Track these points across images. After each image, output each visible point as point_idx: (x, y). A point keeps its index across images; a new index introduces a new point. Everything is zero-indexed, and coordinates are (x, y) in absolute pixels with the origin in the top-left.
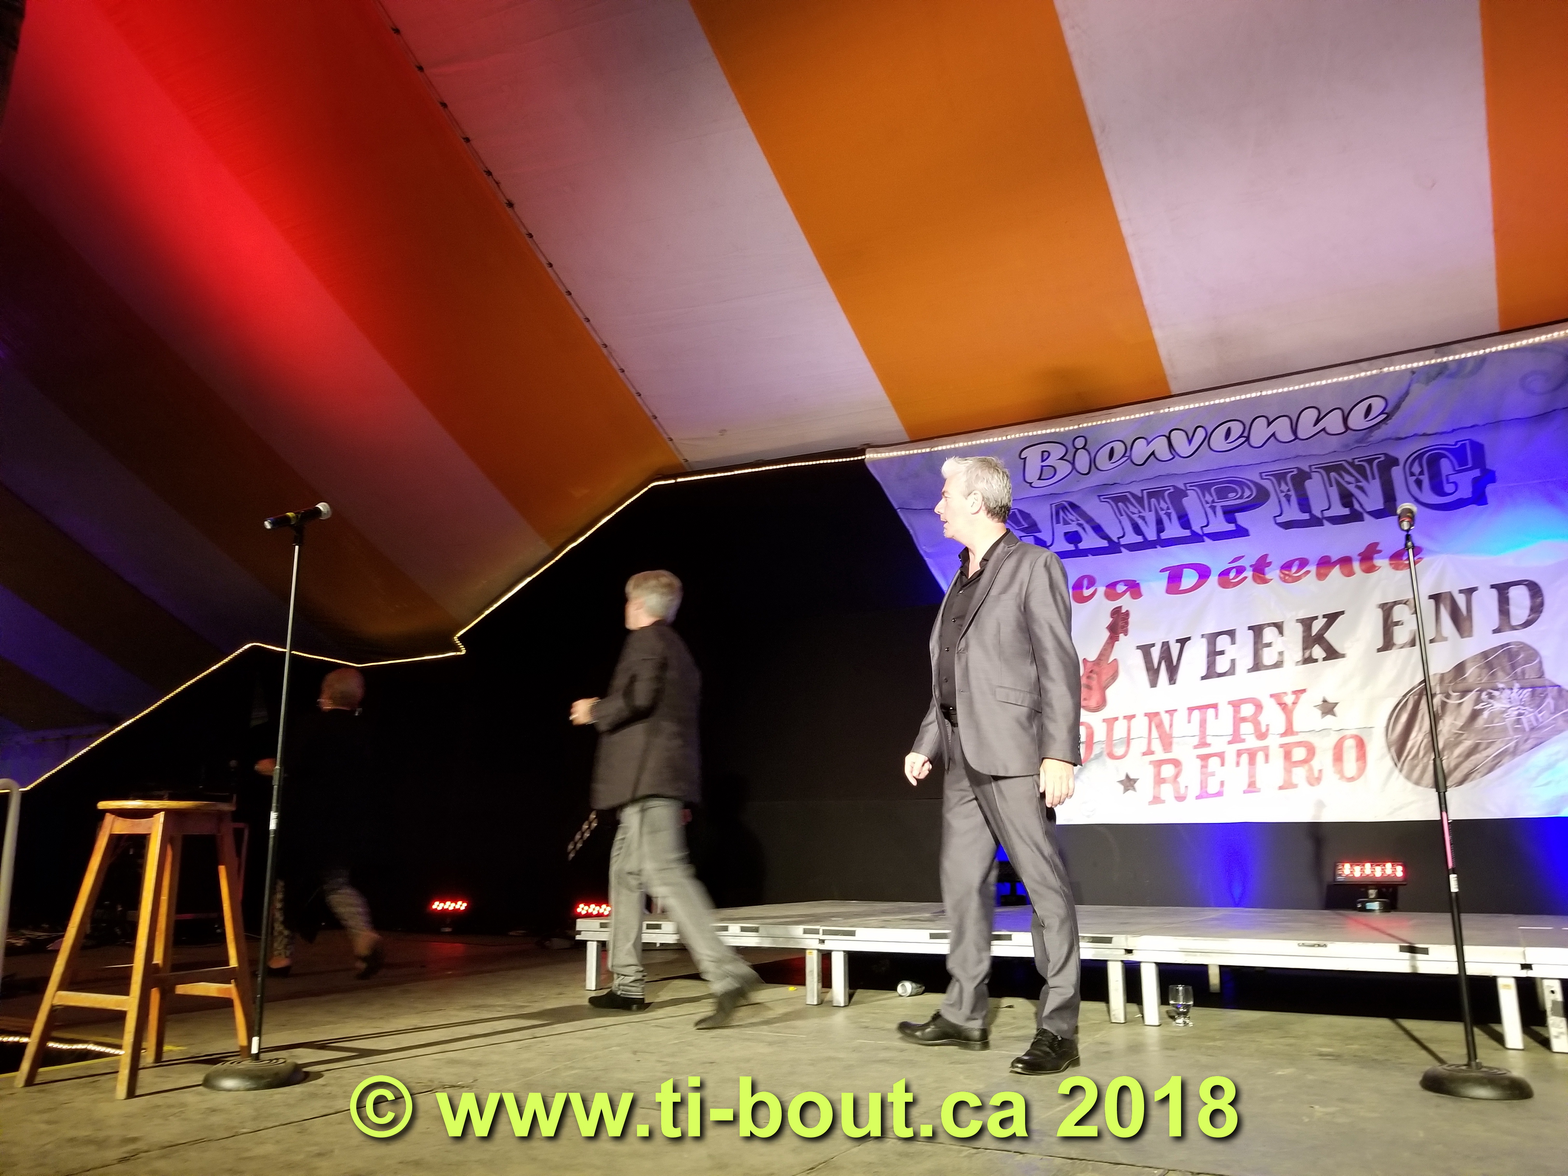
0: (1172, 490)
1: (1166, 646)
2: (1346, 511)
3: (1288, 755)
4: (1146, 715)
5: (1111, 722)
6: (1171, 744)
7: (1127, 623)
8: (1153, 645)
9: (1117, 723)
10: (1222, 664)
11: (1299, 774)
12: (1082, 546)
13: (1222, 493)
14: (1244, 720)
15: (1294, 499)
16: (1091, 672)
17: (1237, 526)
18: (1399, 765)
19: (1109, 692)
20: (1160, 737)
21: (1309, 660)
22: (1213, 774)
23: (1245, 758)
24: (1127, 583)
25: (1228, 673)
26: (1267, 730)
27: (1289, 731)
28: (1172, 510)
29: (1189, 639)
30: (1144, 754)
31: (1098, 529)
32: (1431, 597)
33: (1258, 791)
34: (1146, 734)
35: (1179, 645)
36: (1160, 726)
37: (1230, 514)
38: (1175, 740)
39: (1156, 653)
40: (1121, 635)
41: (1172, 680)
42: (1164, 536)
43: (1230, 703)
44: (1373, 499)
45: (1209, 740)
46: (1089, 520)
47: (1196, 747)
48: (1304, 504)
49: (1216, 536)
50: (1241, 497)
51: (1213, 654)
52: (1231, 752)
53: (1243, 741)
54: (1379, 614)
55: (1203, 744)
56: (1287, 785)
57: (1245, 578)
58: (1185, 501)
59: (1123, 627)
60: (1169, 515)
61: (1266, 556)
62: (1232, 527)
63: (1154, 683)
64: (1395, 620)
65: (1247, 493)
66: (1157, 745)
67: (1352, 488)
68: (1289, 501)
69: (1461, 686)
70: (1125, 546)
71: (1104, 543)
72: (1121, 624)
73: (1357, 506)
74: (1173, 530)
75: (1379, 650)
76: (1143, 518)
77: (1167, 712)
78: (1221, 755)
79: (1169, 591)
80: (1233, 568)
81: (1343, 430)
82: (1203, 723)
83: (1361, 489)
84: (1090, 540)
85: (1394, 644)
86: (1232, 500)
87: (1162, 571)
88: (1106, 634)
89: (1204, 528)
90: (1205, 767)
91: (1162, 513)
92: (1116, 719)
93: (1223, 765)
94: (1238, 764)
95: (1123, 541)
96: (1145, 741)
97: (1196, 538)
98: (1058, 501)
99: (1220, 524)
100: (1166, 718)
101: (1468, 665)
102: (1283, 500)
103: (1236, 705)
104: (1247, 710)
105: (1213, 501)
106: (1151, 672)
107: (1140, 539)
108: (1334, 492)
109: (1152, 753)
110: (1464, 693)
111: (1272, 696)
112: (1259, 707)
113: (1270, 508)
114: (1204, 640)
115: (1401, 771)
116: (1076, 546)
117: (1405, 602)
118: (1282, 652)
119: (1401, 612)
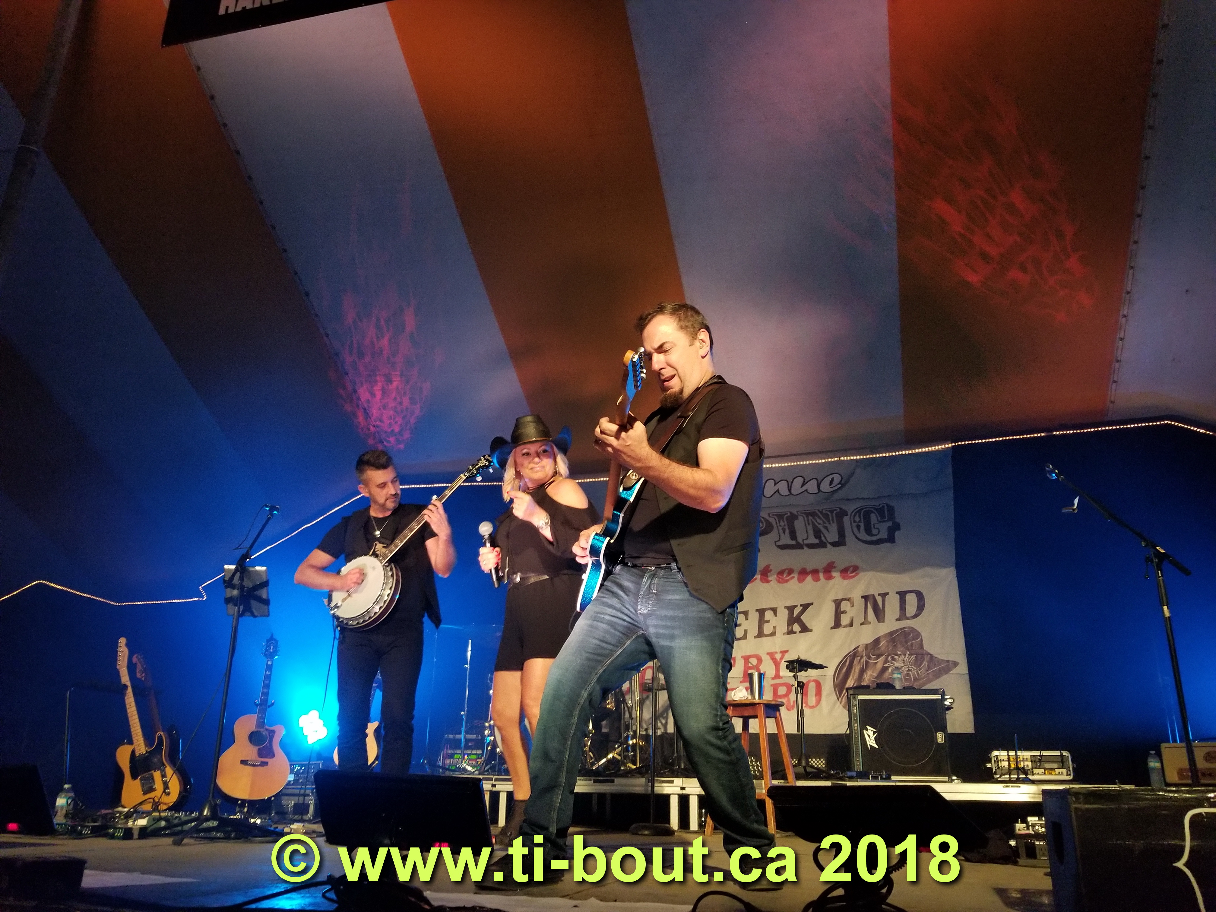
2: (817, 541)
3: (775, 691)
14: (751, 668)
15: (787, 531)
18: (840, 699)
21: (791, 632)
25: (743, 638)
27: (777, 675)
32: (862, 597)
43: (742, 657)
44: (832, 535)
54: (832, 606)
61: (769, 566)
64: (842, 610)
67: (821, 527)
69: (877, 652)
73: (823, 538)
75: (832, 628)
81: (817, 492)
83: (826, 528)
85: (841, 625)
101: (882, 639)
102: (781, 531)
103: (746, 659)
104: (753, 662)
110: (879, 656)
111: (768, 654)
112: (760, 660)
115: (841, 703)
117: (848, 600)
118: (776, 626)
119: (845, 606)
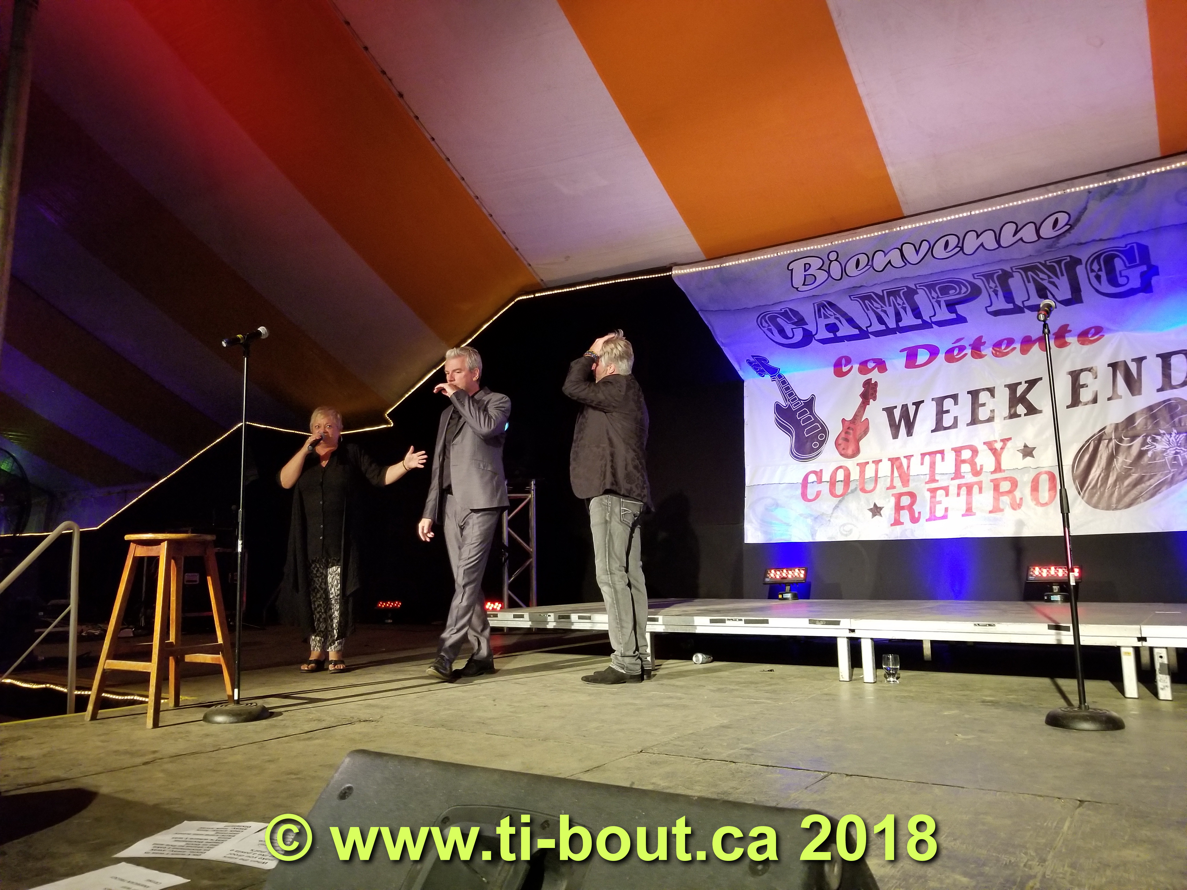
0: (906, 290)
1: (905, 408)
3: (996, 488)
4: (889, 459)
5: (863, 466)
6: (908, 481)
7: (876, 391)
8: (896, 407)
9: (867, 466)
10: (947, 421)
11: (1005, 500)
12: (839, 334)
13: (944, 291)
14: (964, 461)
15: (1000, 293)
16: (849, 428)
17: (957, 315)
18: (1082, 492)
19: (862, 443)
20: (900, 476)
21: (1013, 415)
22: (940, 502)
23: (964, 491)
24: (874, 360)
25: (952, 427)
26: (981, 469)
27: (998, 468)
28: (906, 305)
29: (923, 402)
30: (888, 489)
31: (851, 321)
32: (1108, 365)
33: (974, 514)
34: (889, 474)
35: (915, 406)
36: (900, 467)
37: (951, 306)
38: (911, 478)
39: (897, 413)
40: (871, 401)
41: (909, 433)
42: (901, 324)
43: (953, 449)
44: (1063, 291)
45: (937, 478)
46: (844, 314)
47: (926, 483)
48: (1009, 297)
49: (941, 324)
50: (959, 293)
51: (941, 412)
52: (953, 486)
53: (963, 477)
54: (1069, 379)
55: (933, 480)
56: (996, 509)
57: (966, 354)
58: (916, 297)
59: (872, 394)
60: (905, 309)
61: (981, 337)
62: (953, 316)
63: (895, 436)
64: (1081, 384)
65: (964, 290)
66: (897, 482)
67: (1045, 283)
68: (997, 295)
69: (1131, 433)
70: (872, 333)
71: (856, 332)
72: (871, 392)
73: (1050, 297)
74: (908, 320)
75: (1070, 406)
76: (885, 312)
77: (905, 457)
78: (946, 489)
79: (907, 366)
80: (956, 347)
81: (1036, 239)
82: (933, 465)
83: (1053, 284)
84: (845, 330)
85: (1080, 402)
86: (953, 296)
87: (902, 351)
88: (860, 400)
89: (932, 318)
90: (933, 497)
91: (899, 307)
92: (868, 463)
93: (947, 495)
94: (958, 495)
95: (870, 330)
96: (889, 479)
97: (926, 325)
98: (819, 300)
99: (944, 314)
100: (904, 462)
101: (1137, 417)
102: (992, 294)
103: (958, 451)
104: (966, 454)
105: (938, 297)
106: (893, 428)
107: (883, 327)
108: (1032, 287)
109: (894, 487)
110: (1134, 438)
111: (984, 443)
112: (975, 451)
113: (983, 300)
114: (934, 403)
115: (1083, 496)
116: (835, 335)
117: (1090, 370)
118: (994, 410)
119: (1084, 378)
